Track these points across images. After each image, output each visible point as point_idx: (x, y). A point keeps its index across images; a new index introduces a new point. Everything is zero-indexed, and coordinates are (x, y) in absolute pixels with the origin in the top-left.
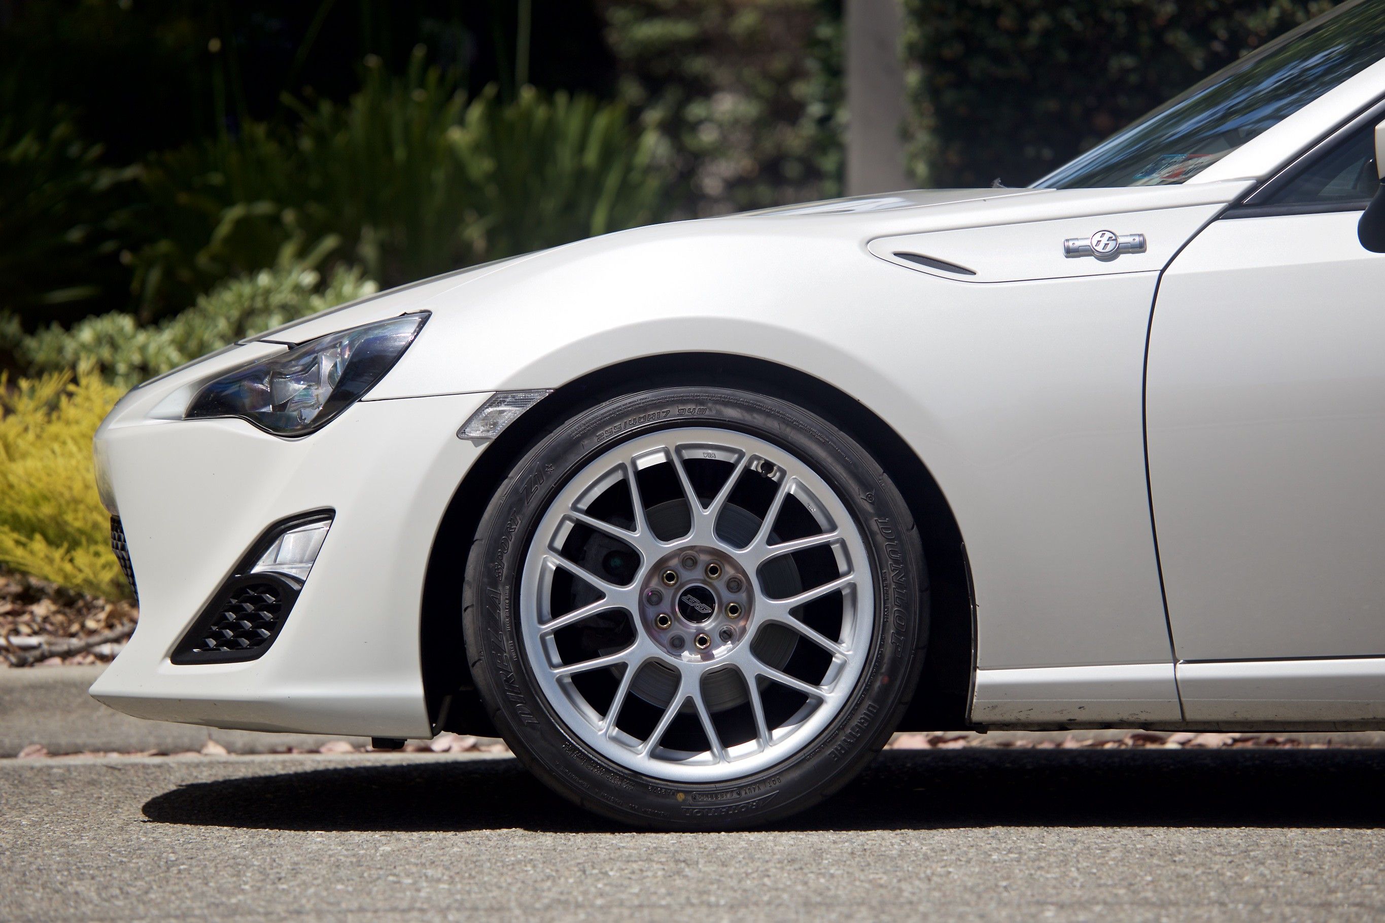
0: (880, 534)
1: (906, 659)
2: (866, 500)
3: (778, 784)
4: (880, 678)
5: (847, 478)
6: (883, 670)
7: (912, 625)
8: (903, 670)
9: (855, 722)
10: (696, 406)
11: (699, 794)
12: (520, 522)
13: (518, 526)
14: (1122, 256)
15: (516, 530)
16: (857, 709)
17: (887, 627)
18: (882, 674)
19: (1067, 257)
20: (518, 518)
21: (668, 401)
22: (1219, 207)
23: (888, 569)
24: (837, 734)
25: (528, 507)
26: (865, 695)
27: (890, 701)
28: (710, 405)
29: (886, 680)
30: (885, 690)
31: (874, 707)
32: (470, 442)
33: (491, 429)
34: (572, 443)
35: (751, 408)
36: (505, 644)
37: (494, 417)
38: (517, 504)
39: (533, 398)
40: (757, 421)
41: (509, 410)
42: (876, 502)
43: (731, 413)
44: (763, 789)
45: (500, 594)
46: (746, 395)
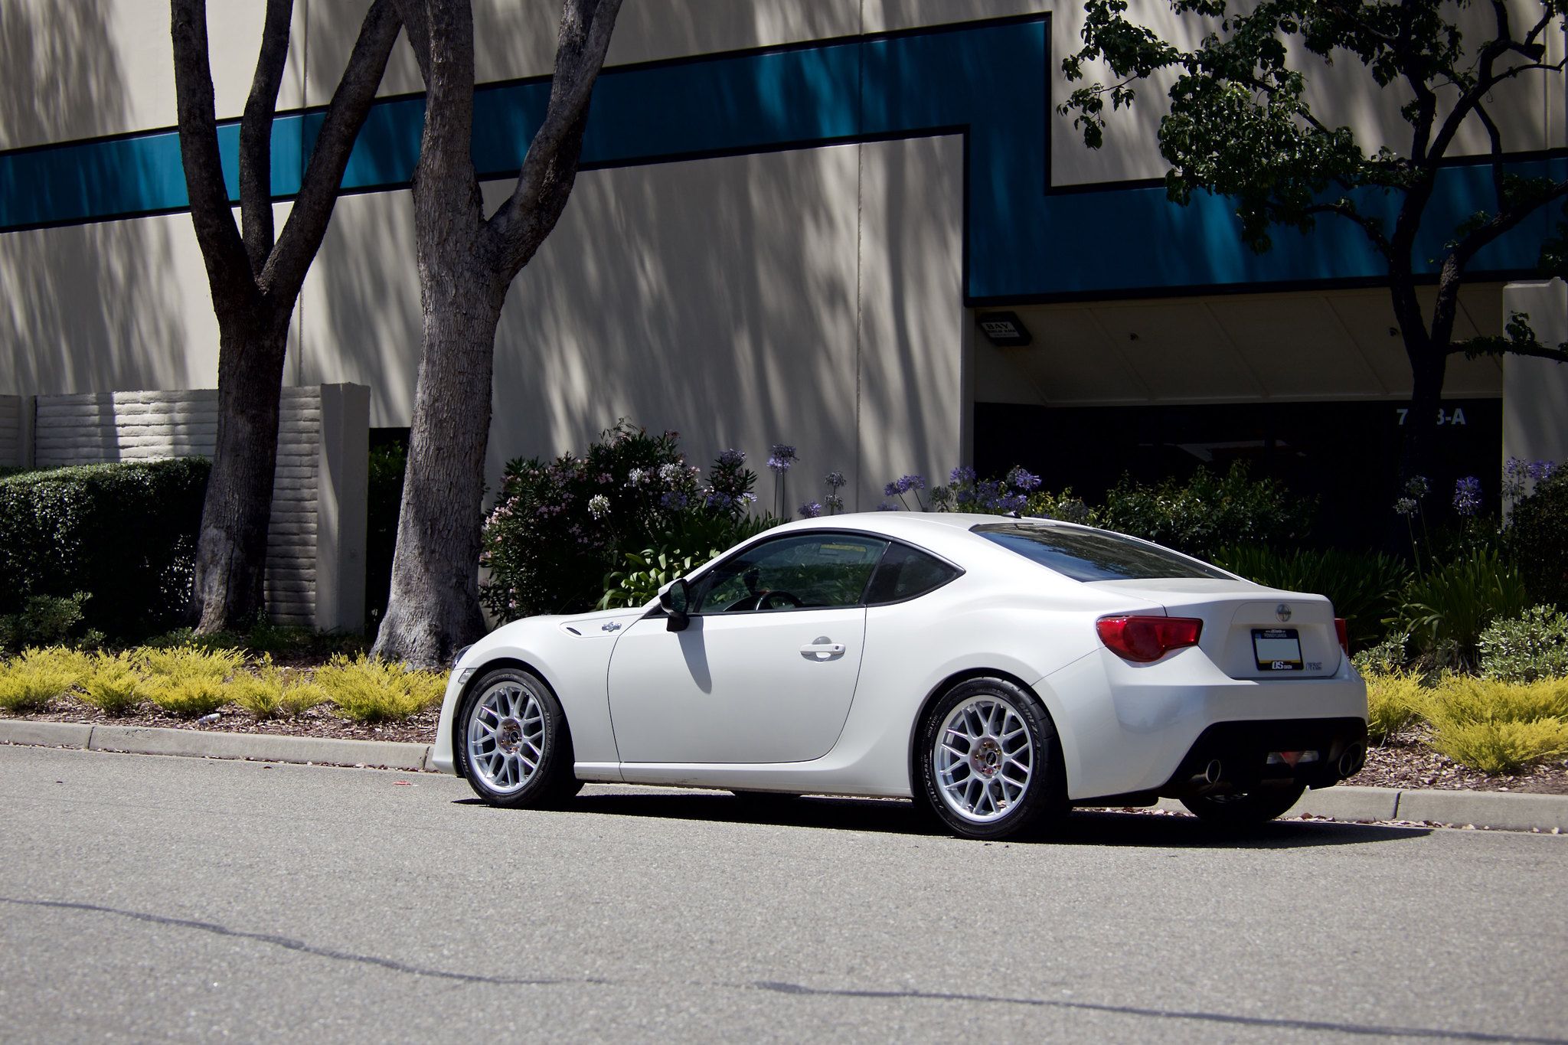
2: (544, 706)
5: (540, 699)
19: (602, 630)
23: (548, 729)
24: (533, 780)
26: (540, 768)
27: (546, 770)
28: (511, 674)
30: (545, 767)
32: (461, 684)
33: (465, 681)
34: (481, 685)
35: (521, 676)
36: (463, 747)
37: (466, 677)
38: (469, 703)
39: (474, 671)
40: (521, 679)
41: (469, 674)
42: (546, 707)
43: (516, 677)
44: (515, 796)
45: (463, 731)
46: (520, 672)
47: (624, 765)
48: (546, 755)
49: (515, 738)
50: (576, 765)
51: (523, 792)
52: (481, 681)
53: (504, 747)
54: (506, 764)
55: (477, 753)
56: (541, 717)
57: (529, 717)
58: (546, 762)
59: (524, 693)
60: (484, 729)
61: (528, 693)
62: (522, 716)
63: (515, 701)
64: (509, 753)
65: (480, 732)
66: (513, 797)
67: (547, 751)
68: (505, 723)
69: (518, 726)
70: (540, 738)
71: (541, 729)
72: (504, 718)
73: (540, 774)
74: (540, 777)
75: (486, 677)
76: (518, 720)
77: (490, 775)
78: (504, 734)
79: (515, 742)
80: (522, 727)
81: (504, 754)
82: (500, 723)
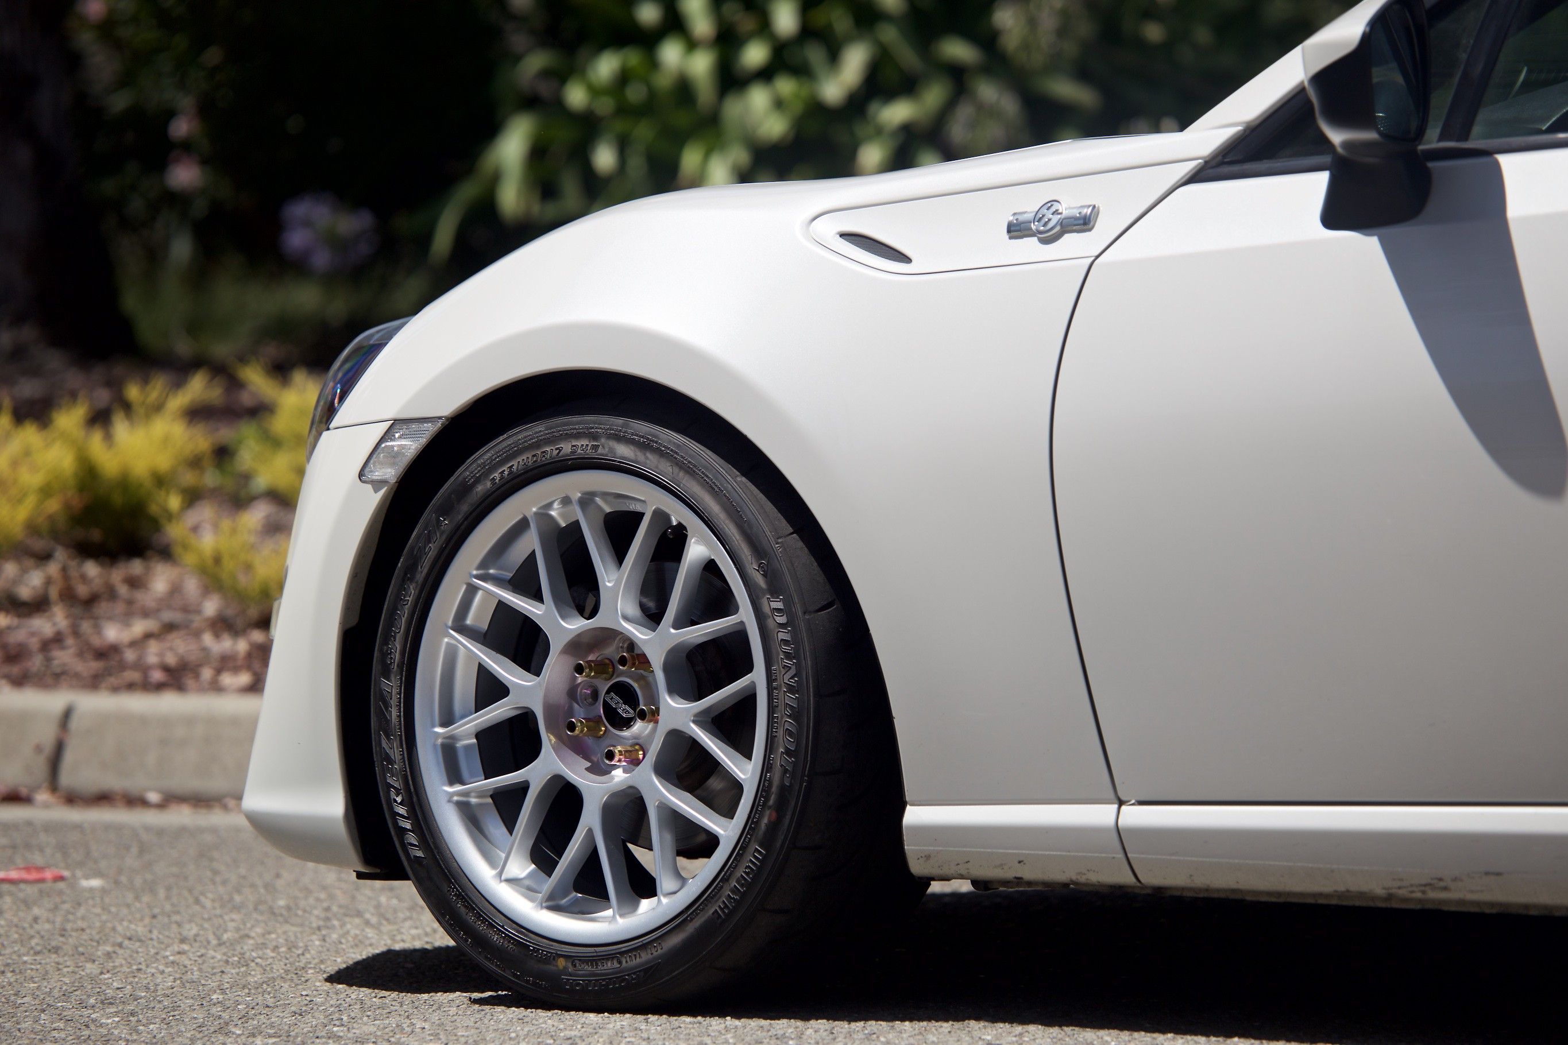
0: (771, 618)
1: (797, 788)
2: (758, 571)
3: (660, 951)
4: (768, 812)
5: (740, 541)
6: (771, 802)
7: (804, 742)
8: (793, 803)
9: (740, 872)
10: (590, 442)
11: (580, 960)
12: (413, 592)
13: (411, 597)
14: (1066, 236)
15: (409, 603)
16: (742, 855)
17: (775, 745)
18: (770, 807)
19: (1010, 238)
20: (411, 587)
21: (561, 435)
22: (1189, 167)
23: (779, 667)
24: (722, 887)
25: (422, 572)
26: (751, 835)
27: (778, 844)
28: (603, 440)
29: (774, 815)
30: (774, 827)
31: (760, 852)
32: (369, 487)
33: (390, 473)
34: (466, 488)
35: (645, 445)
36: (395, 751)
37: (394, 455)
38: (411, 568)
39: (430, 430)
40: (650, 463)
41: (409, 446)
42: (768, 573)
43: (624, 451)
44: (644, 957)
45: (391, 686)
46: (642, 428)
47: (1135, 816)
48: (776, 776)
49: (624, 710)
50: (913, 816)
51: (675, 940)
52: (467, 470)
53: (579, 748)
54: (590, 819)
55: (454, 776)
56: (745, 615)
57: (687, 619)
58: (781, 806)
59: (661, 516)
60: (483, 672)
61: (679, 514)
62: (653, 617)
63: (620, 556)
64: (599, 770)
65: (465, 686)
66: (630, 963)
67: (779, 760)
68: (576, 646)
69: (642, 661)
70: (747, 702)
71: (749, 668)
72: (576, 625)
73: (750, 859)
74: (756, 874)
75: (486, 454)
76: (639, 634)
77: (520, 867)
78: (572, 693)
79: (627, 723)
80: (657, 660)
81: (577, 774)
82: (556, 645)
